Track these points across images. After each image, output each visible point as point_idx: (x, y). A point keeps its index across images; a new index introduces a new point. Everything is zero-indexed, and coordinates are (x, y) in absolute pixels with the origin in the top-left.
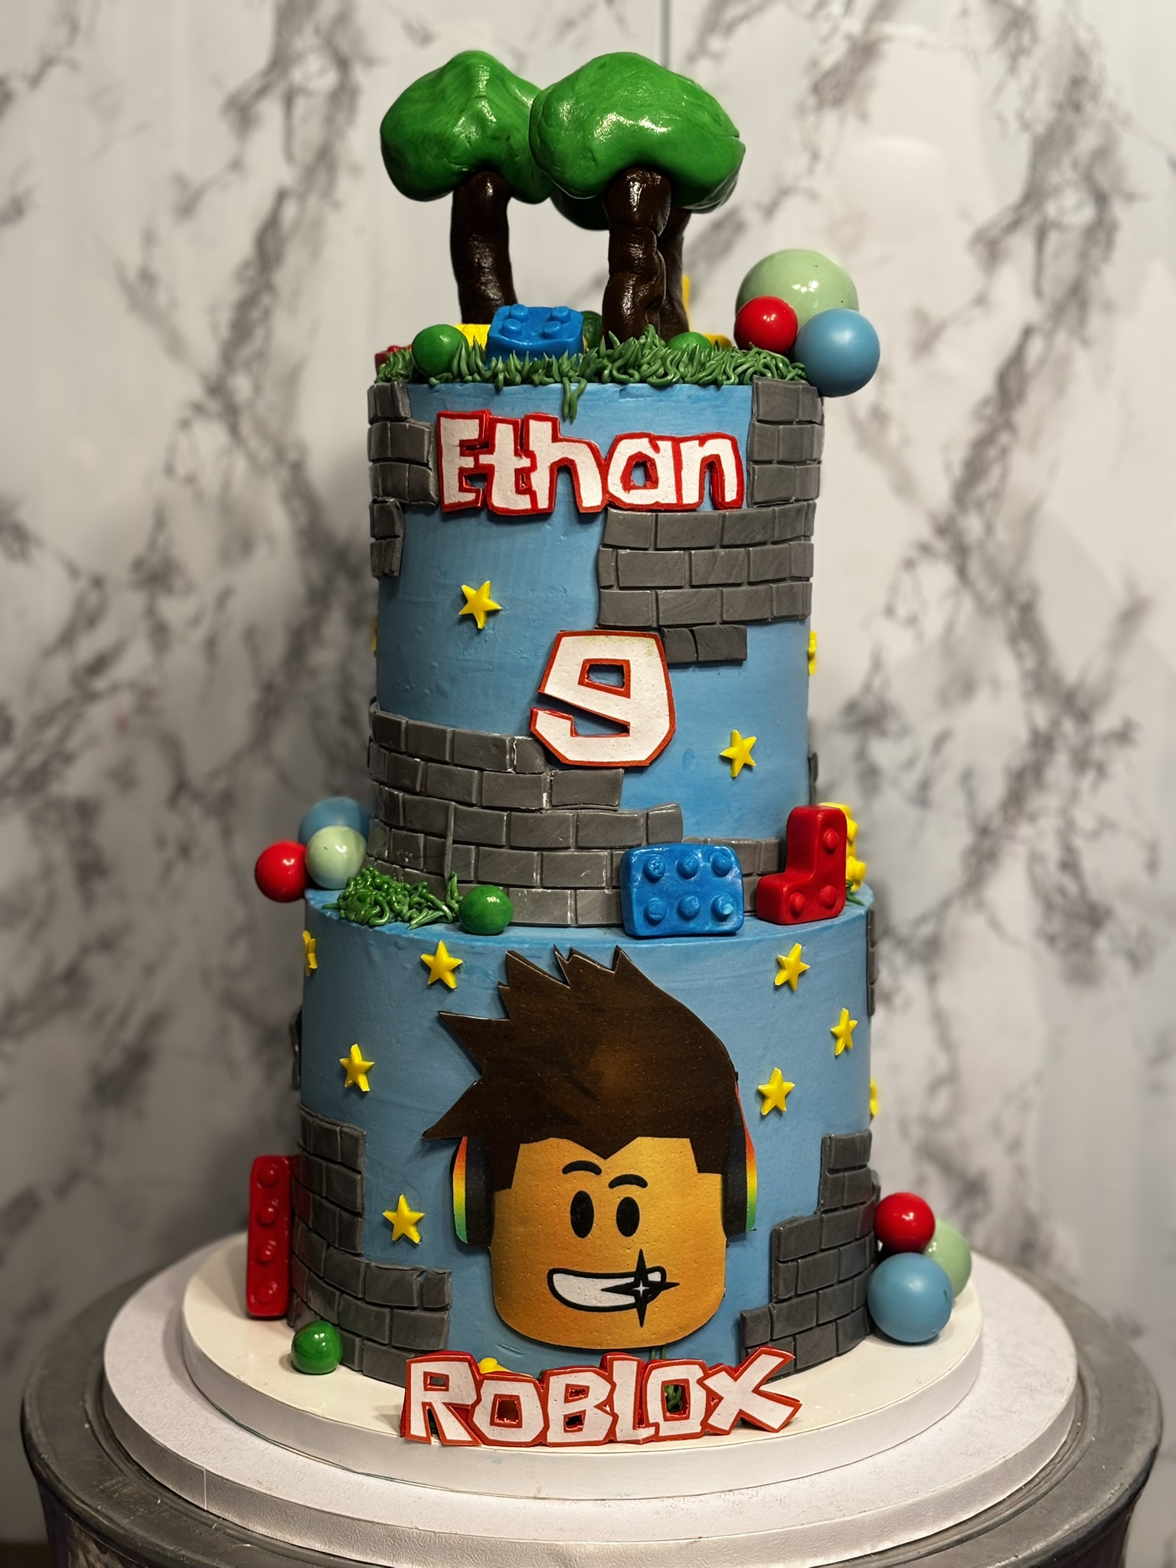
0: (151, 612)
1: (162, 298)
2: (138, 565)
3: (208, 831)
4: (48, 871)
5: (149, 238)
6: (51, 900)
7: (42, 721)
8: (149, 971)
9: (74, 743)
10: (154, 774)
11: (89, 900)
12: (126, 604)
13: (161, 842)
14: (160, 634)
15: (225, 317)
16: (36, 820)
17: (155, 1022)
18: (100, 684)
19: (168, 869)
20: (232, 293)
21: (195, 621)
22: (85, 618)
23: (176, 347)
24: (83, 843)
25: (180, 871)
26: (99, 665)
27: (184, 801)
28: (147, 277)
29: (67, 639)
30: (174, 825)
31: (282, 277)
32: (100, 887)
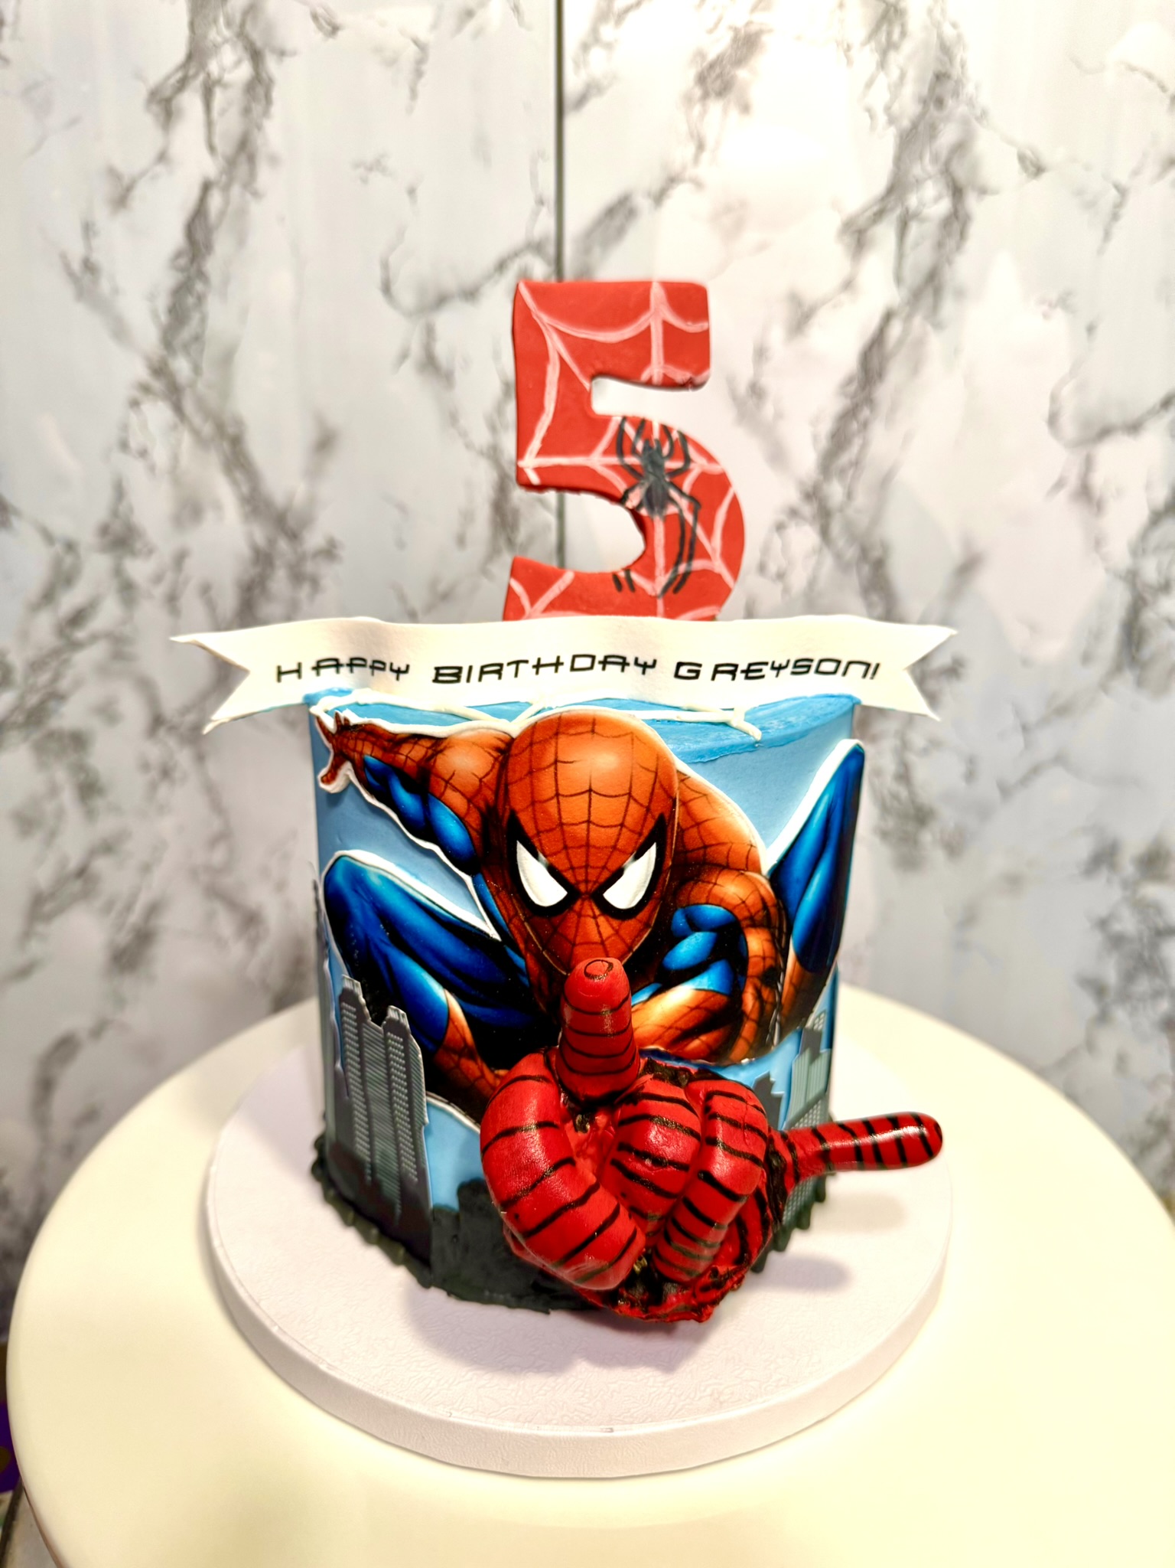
0: (118, 572)
1: (105, 286)
2: (104, 530)
3: (184, 758)
4: (54, 791)
5: (88, 229)
6: (60, 814)
7: (35, 666)
8: (146, 869)
9: (64, 685)
10: (133, 709)
11: (90, 814)
12: (96, 566)
13: (145, 766)
14: (127, 590)
15: (163, 302)
16: (40, 749)
17: (154, 909)
18: (81, 634)
19: (153, 787)
20: (168, 280)
21: (158, 579)
22: (62, 578)
23: (120, 331)
24: (80, 768)
25: (164, 790)
26: (78, 618)
27: (162, 732)
28: (89, 266)
29: (48, 597)
30: (154, 752)
31: (212, 266)
32: (99, 803)
